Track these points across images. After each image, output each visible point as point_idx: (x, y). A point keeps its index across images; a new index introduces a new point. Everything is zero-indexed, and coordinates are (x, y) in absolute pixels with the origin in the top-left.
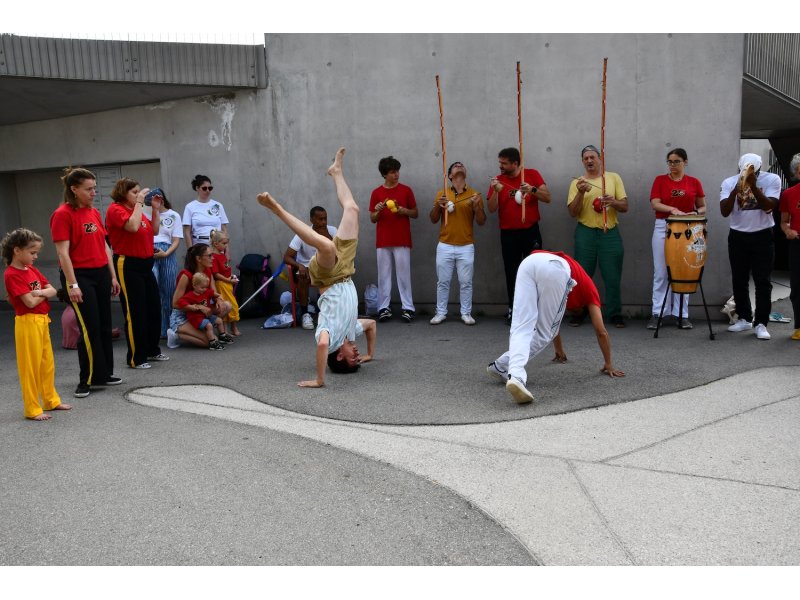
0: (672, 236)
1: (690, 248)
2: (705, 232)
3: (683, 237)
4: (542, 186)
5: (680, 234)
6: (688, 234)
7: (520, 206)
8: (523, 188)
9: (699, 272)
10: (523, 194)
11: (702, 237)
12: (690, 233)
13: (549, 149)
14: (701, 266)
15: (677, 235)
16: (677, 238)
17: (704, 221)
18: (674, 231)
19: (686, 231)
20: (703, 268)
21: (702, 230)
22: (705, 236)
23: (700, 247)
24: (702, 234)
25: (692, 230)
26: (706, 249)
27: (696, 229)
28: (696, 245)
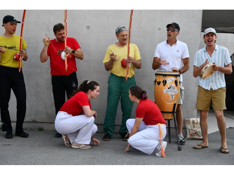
0: (157, 82)
2: (176, 82)
3: (162, 84)
5: (160, 82)
6: (165, 82)
8: (67, 50)
9: (172, 107)
10: (67, 53)
11: (174, 85)
12: (166, 82)
13: (88, 27)
14: (173, 103)
15: (159, 83)
16: (159, 85)
17: (176, 76)
18: (157, 81)
19: (164, 81)
20: (175, 105)
21: (174, 81)
22: (176, 85)
23: (172, 91)
24: (174, 83)
25: (167, 80)
26: (177, 92)
27: (170, 81)
28: (169, 90)
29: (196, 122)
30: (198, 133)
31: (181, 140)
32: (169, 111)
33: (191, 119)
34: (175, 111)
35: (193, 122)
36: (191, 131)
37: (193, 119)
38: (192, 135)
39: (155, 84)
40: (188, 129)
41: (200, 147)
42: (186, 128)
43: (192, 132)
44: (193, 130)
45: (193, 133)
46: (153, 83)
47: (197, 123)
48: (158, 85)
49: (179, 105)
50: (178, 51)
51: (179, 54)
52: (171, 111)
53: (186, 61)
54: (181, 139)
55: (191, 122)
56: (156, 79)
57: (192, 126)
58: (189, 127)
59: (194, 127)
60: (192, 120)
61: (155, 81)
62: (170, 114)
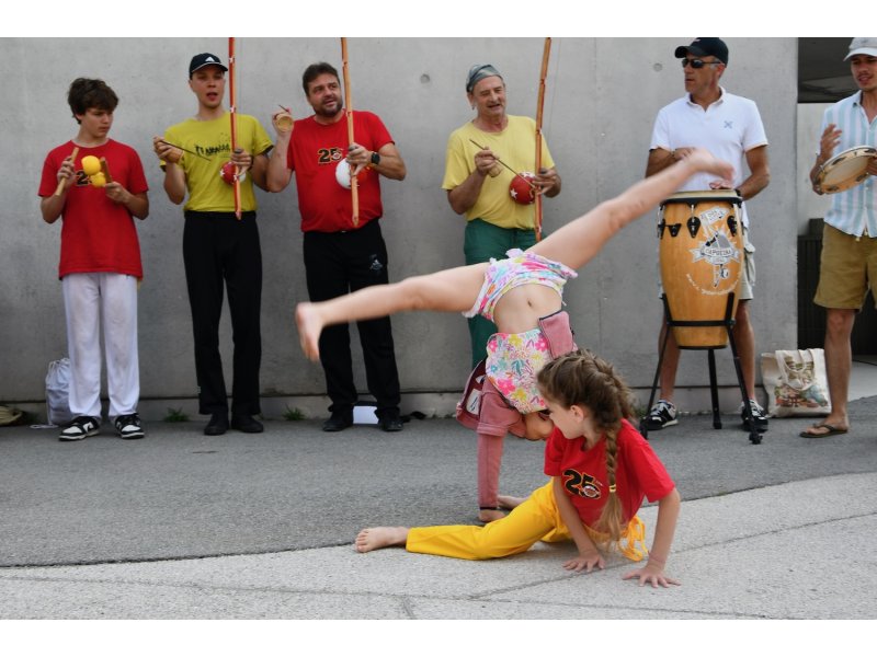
0: (667, 229)
1: (697, 254)
2: (731, 222)
3: (684, 232)
4: (387, 148)
5: (679, 226)
6: (694, 225)
7: (347, 192)
8: (354, 156)
9: (724, 303)
10: (354, 166)
11: (724, 232)
12: (697, 223)
13: (426, 79)
14: (726, 292)
15: (675, 230)
16: (675, 236)
17: (729, 202)
18: (669, 222)
19: (690, 220)
20: (731, 296)
21: (725, 219)
22: (733, 232)
23: (719, 253)
24: (725, 225)
25: (700, 218)
26: (736, 256)
27: (712, 217)
28: (711, 248)
29: (796, 361)
30: (807, 396)
31: (756, 418)
32: (714, 318)
33: (780, 354)
34: (733, 319)
35: (789, 363)
36: (781, 392)
37: (785, 351)
38: (785, 404)
39: (662, 235)
40: (771, 385)
41: (824, 430)
42: (765, 383)
43: (786, 394)
44: (789, 388)
45: (789, 397)
46: (656, 231)
47: (800, 366)
48: (673, 236)
49: (743, 302)
50: (728, 125)
51: (734, 135)
52: (721, 317)
53: (756, 159)
54: (755, 414)
55: (782, 364)
56: (664, 220)
57: (786, 376)
58: (773, 379)
59: (792, 377)
60: (782, 357)
61: (662, 226)
62: (718, 329)
